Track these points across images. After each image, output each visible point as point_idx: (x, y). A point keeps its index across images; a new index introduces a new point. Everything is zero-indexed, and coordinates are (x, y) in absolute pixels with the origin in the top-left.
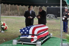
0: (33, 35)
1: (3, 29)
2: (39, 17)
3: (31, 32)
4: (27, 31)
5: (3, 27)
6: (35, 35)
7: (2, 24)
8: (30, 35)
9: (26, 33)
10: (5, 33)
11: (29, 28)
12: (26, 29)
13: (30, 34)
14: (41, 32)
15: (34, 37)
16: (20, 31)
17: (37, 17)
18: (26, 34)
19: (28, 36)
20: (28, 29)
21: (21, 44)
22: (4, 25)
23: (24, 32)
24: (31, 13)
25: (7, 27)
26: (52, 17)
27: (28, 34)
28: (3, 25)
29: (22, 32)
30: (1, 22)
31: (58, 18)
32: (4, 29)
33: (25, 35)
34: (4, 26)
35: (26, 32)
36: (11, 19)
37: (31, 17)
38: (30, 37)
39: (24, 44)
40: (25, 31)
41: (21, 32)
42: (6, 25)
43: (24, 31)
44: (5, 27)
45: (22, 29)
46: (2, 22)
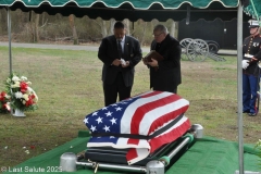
0: (135, 136)
1: (19, 104)
2: (155, 63)
3: (126, 125)
4: (113, 121)
5: (19, 95)
6: (143, 137)
7: (17, 85)
8: (125, 136)
9: (107, 129)
10: (28, 120)
11: (119, 109)
12: (109, 114)
13: (122, 132)
14: (165, 125)
15: (137, 143)
16: (86, 121)
17: (148, 60)
18: (108, 134)
19: (115, 141)
20: (114, 115)
21: (91, 169)
22: (23, 88)
23: (102, 125)
24: (122, 44)
25: (33, 97)
26: (198, 49)
27: (116, 133)
28: (19, 90)
29: (95, 124)
30: (11, 77)
31: (220, 51)
32: (24, 102)
33: (105, 137)
34: (23, 93)
35: (109, 124)
36: (46, 57)
37: (123, 62)
38: (122, 144)
39: (100, 169)
40: (107, 121)
41: (89, 126)
42: (30, 89)
43: (99, 120)
44: (26, 97)
45: (95, 114)
46: (15, 78)
